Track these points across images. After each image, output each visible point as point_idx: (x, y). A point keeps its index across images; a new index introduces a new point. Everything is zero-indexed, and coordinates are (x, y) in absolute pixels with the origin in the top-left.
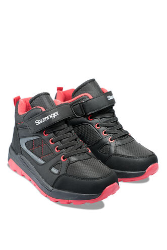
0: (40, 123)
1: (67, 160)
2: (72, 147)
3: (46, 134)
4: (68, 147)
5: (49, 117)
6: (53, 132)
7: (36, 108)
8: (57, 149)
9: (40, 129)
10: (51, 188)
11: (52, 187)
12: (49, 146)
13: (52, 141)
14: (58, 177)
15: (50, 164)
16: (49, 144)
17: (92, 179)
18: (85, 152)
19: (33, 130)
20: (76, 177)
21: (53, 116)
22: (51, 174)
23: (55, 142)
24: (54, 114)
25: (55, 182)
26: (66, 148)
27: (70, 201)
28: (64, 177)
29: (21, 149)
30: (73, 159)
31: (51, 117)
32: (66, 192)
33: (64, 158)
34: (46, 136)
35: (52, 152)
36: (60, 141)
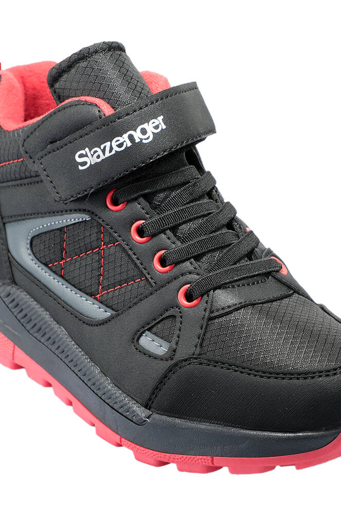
0: (94, 160)
1: (203, 305)
2: (217, 254)
3: (115, 203)
4: (203, 254)
5: (131, 138)
6: (146, 197)
7: (78, 103)
8: (163, 262)
9: (93, 183)
10: (141, 412)
11: (147, 406)
12: (127, 250)
13: (141, 232)
14: (170, 370)
15: (133, 318)
16: (128, 241)
17: (305, 375)
18: (268, 274)
19: (64, 189)
20: (242, 368)
21: (144, 132)
22: (139, 356)
23: (153, 236)
24: (150, 127)
25: (157, 388)
26: (198, 258)
27: (217, 460)
28: (194, 367)
29: (11, 262)
30: (224, 298)
31: (137, 135)
32: (203, 426)
33: (189, 297)
34: (115, 212)
35: (142, 273)
36: (174, 229)
